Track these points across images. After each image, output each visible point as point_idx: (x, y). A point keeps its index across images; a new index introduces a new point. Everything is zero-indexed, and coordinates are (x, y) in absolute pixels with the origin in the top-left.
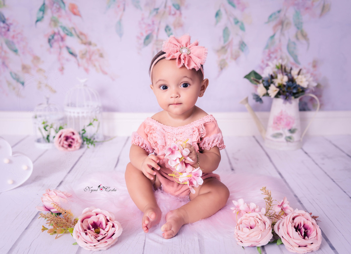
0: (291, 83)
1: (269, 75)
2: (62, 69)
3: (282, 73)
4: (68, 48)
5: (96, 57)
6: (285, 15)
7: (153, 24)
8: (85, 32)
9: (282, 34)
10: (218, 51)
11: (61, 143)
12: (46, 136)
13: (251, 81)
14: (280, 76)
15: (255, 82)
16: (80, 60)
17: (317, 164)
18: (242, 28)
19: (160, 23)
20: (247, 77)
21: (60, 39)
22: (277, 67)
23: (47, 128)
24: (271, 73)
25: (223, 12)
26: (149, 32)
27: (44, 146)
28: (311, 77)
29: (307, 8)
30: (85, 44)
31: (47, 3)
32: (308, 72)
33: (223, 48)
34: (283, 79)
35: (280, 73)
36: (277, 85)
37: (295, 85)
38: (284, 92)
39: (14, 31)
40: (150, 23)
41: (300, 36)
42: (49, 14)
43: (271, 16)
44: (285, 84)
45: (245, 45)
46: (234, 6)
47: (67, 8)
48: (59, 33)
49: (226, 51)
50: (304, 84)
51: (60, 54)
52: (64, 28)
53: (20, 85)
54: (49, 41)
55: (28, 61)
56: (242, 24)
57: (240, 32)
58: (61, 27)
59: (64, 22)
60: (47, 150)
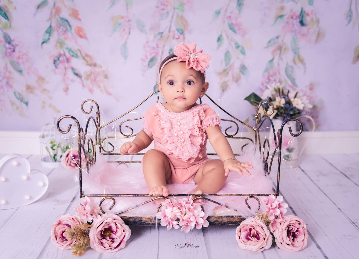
0: (288, 105)
1: (268, 97)
2: (66, 90)
3: (280, 96)
4: (73, 69)
5: (100, 78)
6: (283, 41)
7: (158, 47)
8: (90, 53)
9: (281, 58)
10: (220, 74)
11: (69, 162)
12: (53, 155)
13: (251, 103)
14: (278, 99)
15: (255, 104)
16: (85, 81)
17: (312, 181)
18: (243, 53)
19: (164, 46)
20: (248, 99)
21: (66, 60)
22: (275, 90)
23: (54, 148)
24: (270, 96)
25: (224, 36)
26: (153, 55)
27: (50, 165)
28: (307, 99)
29: (303, 35)
30: (90, 65)
31: (53, 25)
32: (305, 95)
33: (225, 70)
34: (280, 102)
35: (278, 96)
36: (275, 107)
37: (291, 107)
38: (281, 113)
39: (20, 52)
40: (155, 46)
41: (297, 61)
42: (55, 36)
43: (269, 42)
44: (283, 106)
45: (246, 68)
46: (235, 32)
47: (73, 31)
48: (64, 55)
49: (228, 73)
50: (300, 107)
51: (65, 75)
52: (70, 50)
53: (24, 105)
54: (55, 62)
55: (33, 81)
56: (243, 48)
57: (241, 56)
58: (67, 48)
59: (70, 44)
60: (54, 169)
